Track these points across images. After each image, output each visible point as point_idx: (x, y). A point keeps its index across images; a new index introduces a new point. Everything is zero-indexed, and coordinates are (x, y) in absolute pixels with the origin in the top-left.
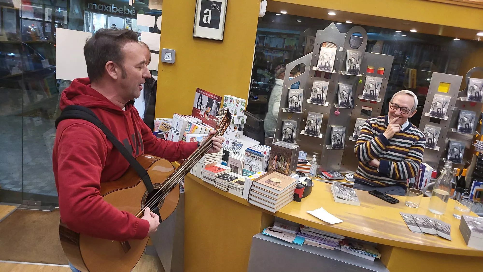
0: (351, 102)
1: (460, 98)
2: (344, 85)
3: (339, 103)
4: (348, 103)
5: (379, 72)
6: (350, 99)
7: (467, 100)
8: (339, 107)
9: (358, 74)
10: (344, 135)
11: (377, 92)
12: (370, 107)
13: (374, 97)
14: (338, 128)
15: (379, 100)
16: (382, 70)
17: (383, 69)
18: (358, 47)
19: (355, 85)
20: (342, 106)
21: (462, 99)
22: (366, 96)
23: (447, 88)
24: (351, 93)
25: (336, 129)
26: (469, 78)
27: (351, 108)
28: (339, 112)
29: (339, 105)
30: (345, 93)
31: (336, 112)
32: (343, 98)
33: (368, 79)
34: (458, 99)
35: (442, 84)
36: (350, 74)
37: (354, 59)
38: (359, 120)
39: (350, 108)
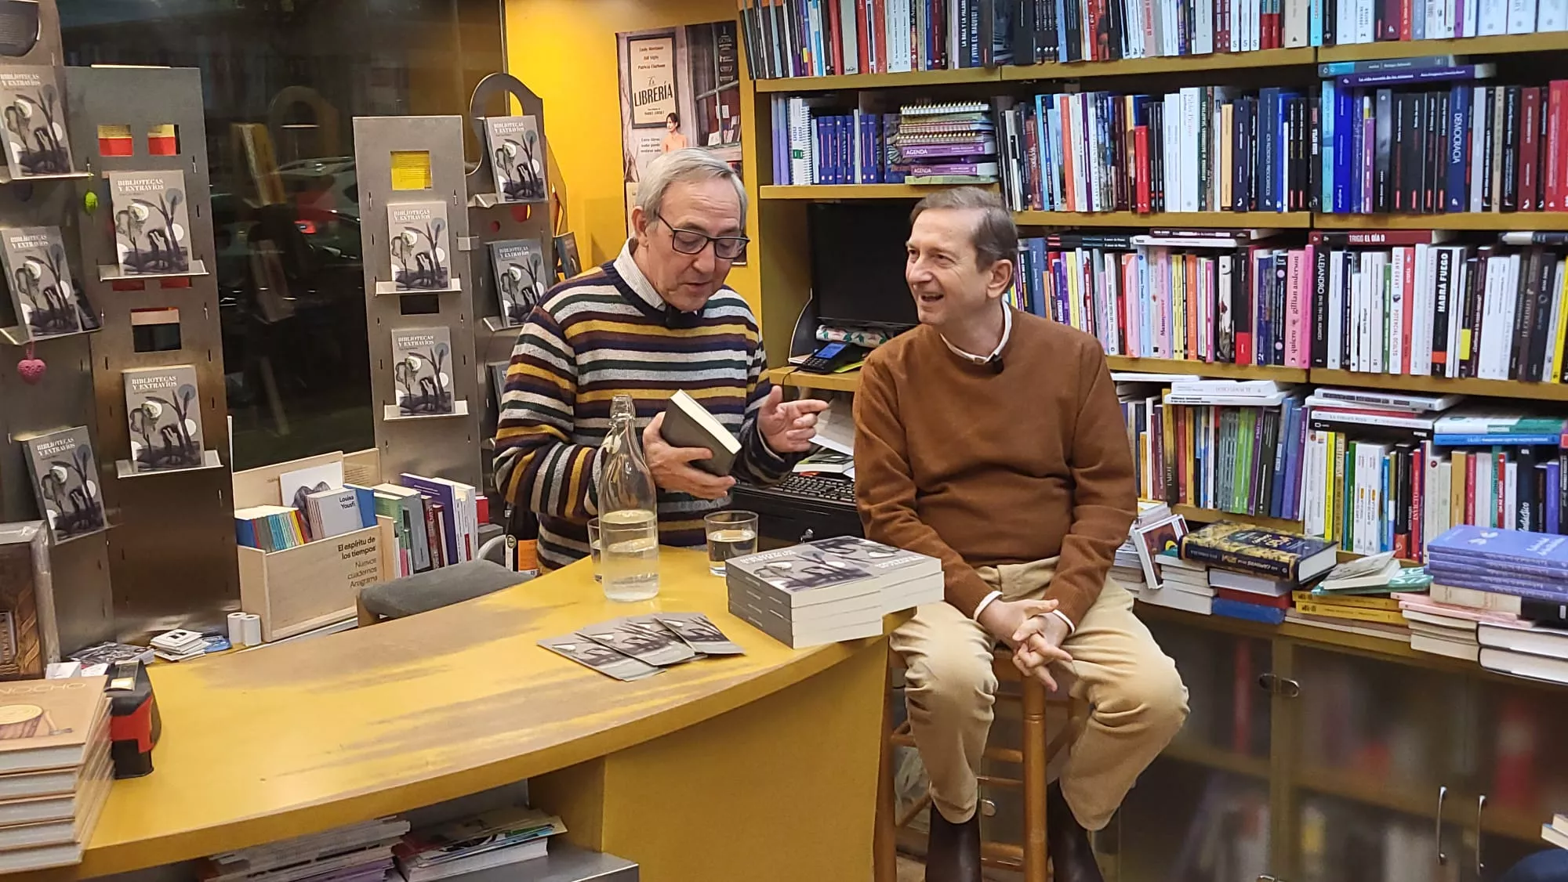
0: (78, 302)
1: (477, 199)
2: (19, 230)
3: (27, 321)
4: (67, 310)
5: (156, 145)
6: (66, 289)
7: (502, 201)
8: (33, 339)
9: (68, 171)
10: (91, 462)
11: (180, 232)
12: (167, 309)
13: (173, 256)
14: (53, 438)
15: (197, 268)
16: (163, 135)
17: (168, 131)
18: (24, 45)
19: (68, 224)
20: (45, 331)
21: (485, 202)
22: (136, 260)
23: (421, 172)
24: (64, 262)
25: (46, 446)
26: (483, 118)
27: (84, 329)
28: (39, 362)
29: (30, 328)
30: (37, 269)
31: (24, 363)
32: (34, 291)
33: (120, 183)
34: (472, 204)
35: (398, 158)
36: (35, 172)
37: (31, 101)
38: (138, 376)
39: (81, 331)
